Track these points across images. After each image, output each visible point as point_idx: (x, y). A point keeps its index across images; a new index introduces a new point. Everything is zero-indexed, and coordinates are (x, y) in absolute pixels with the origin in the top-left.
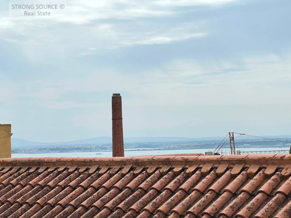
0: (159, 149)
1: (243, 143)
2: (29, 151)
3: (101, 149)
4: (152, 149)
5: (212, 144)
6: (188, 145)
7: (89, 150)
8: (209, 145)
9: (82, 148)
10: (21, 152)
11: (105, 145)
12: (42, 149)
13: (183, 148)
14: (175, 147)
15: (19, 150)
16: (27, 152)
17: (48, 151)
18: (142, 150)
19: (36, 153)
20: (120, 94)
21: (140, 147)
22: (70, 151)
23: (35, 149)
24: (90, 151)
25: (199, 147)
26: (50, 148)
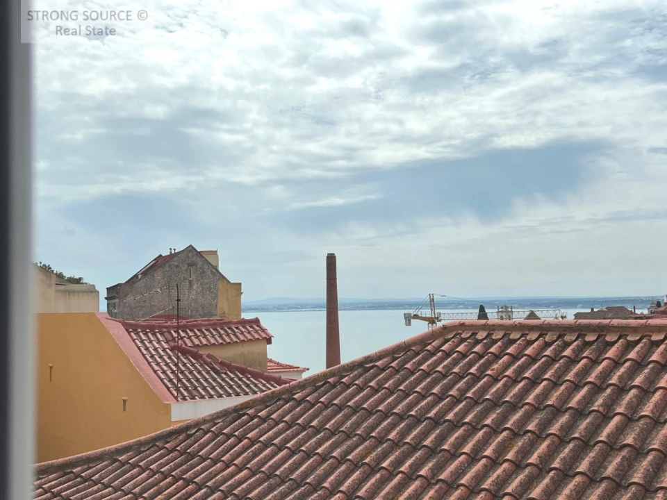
1: (445, 305)
3: (278, 309)
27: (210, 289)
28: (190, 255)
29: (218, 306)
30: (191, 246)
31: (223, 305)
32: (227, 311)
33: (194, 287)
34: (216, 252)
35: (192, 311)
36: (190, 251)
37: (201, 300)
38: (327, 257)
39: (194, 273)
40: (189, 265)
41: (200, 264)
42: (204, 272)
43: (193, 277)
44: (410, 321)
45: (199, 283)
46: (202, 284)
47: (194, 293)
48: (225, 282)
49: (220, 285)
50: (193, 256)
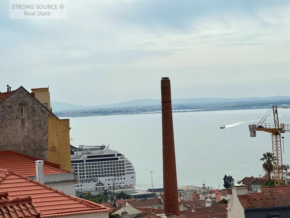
0: (198, 110)
2: (72, 114)
4: (192, 110)
5: (250, 105)
6: (226, 106)
7: (130, 113)
8: (247, 105)
9: (124, 111)
10: (65, 115)
11: (146, 108)
12: (85, 113)
13: (222, 109)
14: (214, 108)
15: (63, 114)
16: (70, 116)
17: (91, 114)
18: (182, 112)
19: (79, 117)
20: (168, 78)
21: (180, 108)
22: (112, 114)
23: (78, 112)
24: (132, 114)
25: (238, 108)
26: (93, 111)
27: (40, 126)
28: (21, 95)
29: (49, 141)
30: (21, 87)
31: (53, 139)
32: (56, 145)
33: (26, 125)
34: (48, 89)
35: (24, 147)
36: (21, 92)
37: (32, 136)
38: (162, 81)
39: (25, 112)
40: (21, 105)
41: (30, 103)
42: (34, 111)
43: (25, 115)
44: (254, 132)
45: (30, 121)
46: (33, 122)
47: (26, 130)
48: (54, 118)
49: (50, 122)
50: (24, 97)
